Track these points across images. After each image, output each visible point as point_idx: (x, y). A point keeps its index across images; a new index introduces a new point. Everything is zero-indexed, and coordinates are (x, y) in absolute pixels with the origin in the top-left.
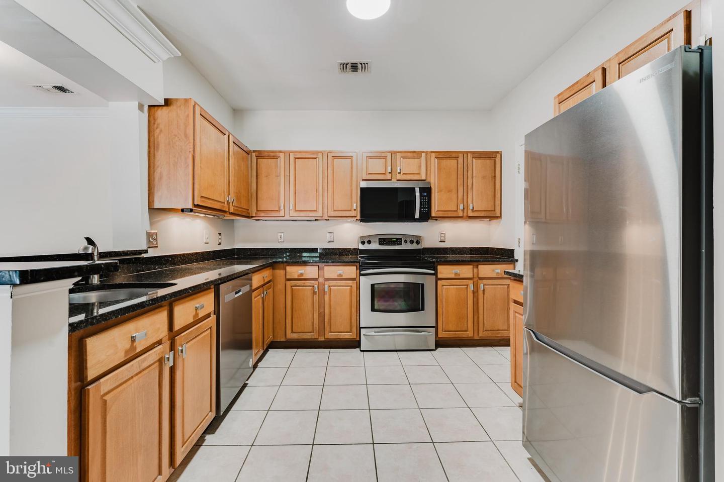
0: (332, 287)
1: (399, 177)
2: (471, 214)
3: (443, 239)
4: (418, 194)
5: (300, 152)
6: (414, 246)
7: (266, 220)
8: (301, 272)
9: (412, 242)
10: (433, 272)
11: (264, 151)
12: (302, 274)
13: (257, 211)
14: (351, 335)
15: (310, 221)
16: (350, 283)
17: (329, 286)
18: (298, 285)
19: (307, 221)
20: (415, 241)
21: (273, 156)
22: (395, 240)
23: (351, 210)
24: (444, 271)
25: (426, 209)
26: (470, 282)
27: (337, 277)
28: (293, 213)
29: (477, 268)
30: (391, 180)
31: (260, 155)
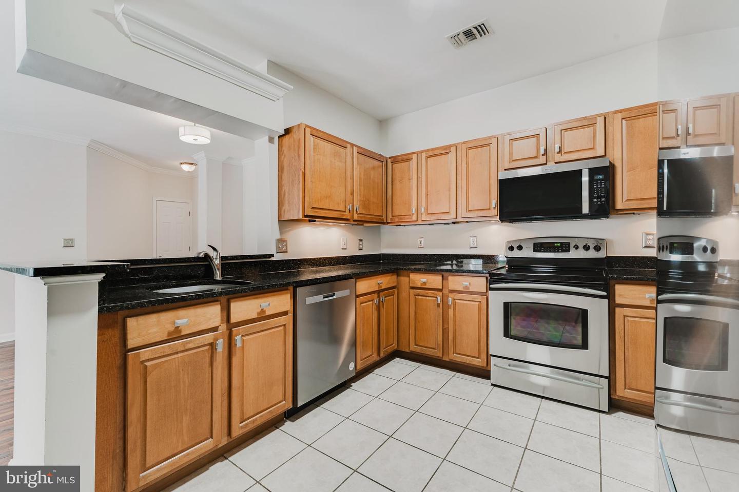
0: (456, 301)
1: (558, 158)
3: (650, 243)
4: (585, 179)
5: (432, 150)
6: (592, 254)
7: (405, 226)
9: (587, 248)
10: (604, 294)
11: (399, 156)
12: (425, 283)
13: (392, 216)
14: (479, 362)
15: (448, 224)
16: (478, 298)
17: (454, 299)
18: (421, 294)
19: (445, 224)
20: (592, 247)
21: (406, 158)
22: (559, 245)
23: (489, 209)
25: (603, 199)
27: (462, 290)
28: (424, 217)
30: (546, 164)
31: (395, 160)
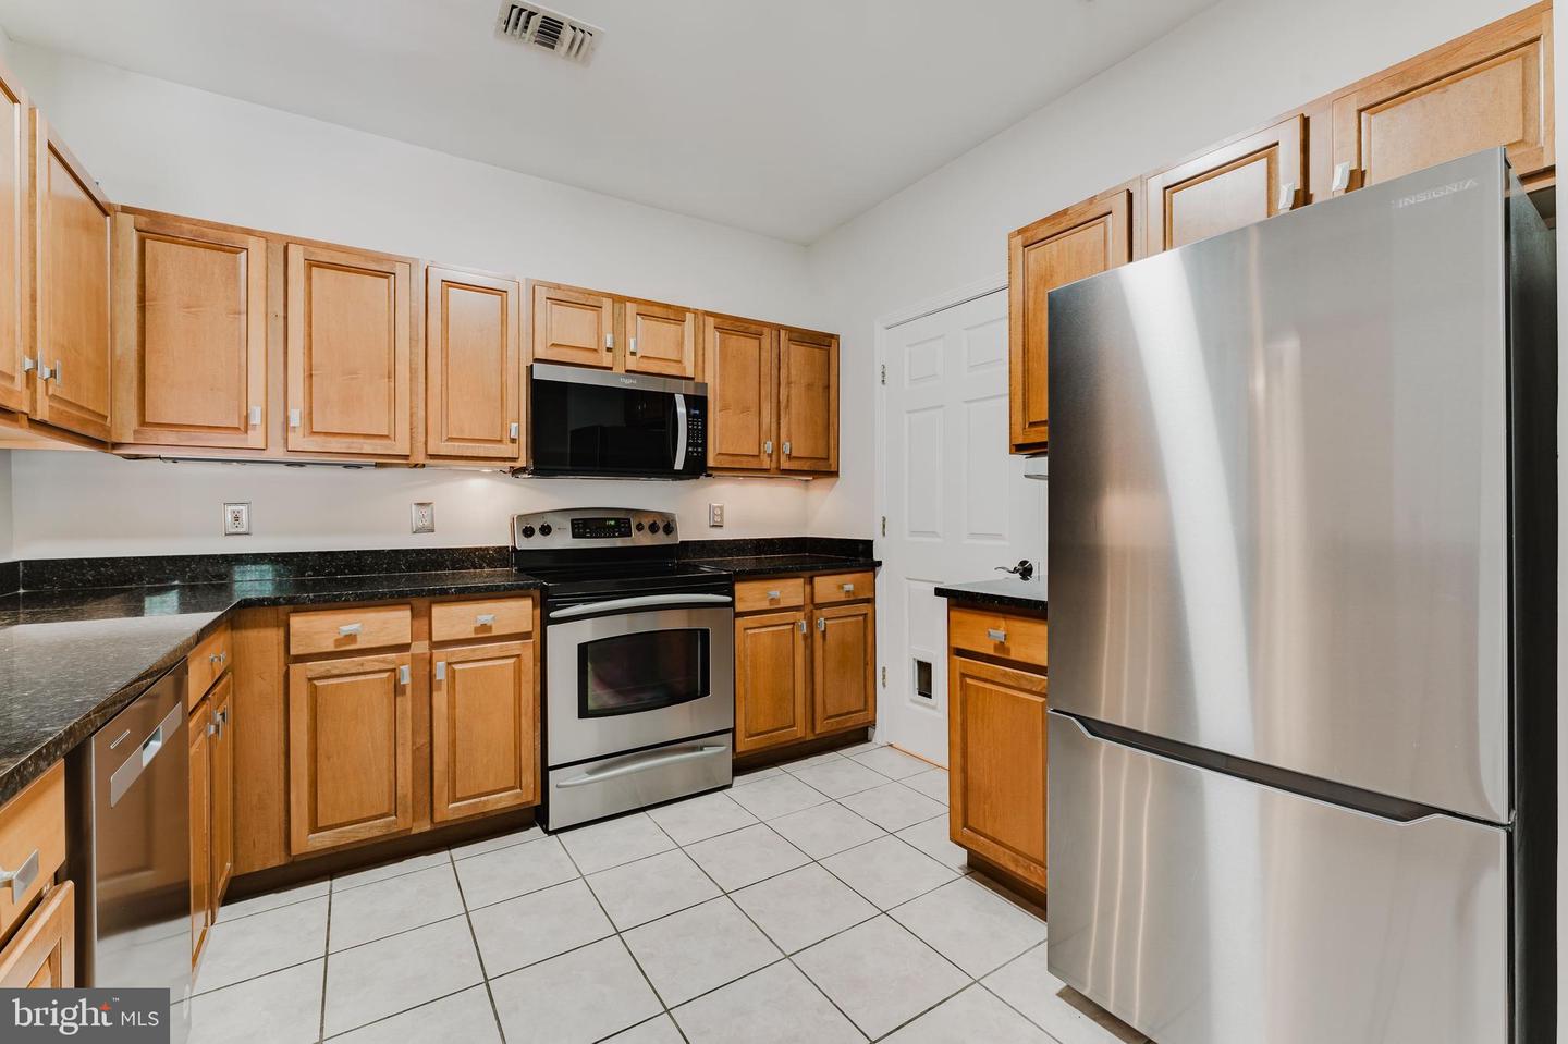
0: (456, 667)
1: (632, 364)
2: (785, 465)
3: (718, 519)
4: (681, 410)
5: (328, 247)
6: (660, 539)
7: (175, 460)
8: (347, 629)
9: (653, 528)
10: (729, 599)
11: (177, 218)
12: (351, 638)
13: (143, 423)
14: (518, 796)
15: (357, 466)
16: (515, 646)
17: (449, 664)
18: (336, 672)
19: (347, 466)
20: (661, 525)
21: (219, 242)
22: (613, 523)
23: (500, 441)
24: (750, 595)
25: (700, 449)
26: (799, 615)
27: (473, 636)
28: (298, 440)
29: (811, 582)
30: (611, 369)
31: (155, 228)
